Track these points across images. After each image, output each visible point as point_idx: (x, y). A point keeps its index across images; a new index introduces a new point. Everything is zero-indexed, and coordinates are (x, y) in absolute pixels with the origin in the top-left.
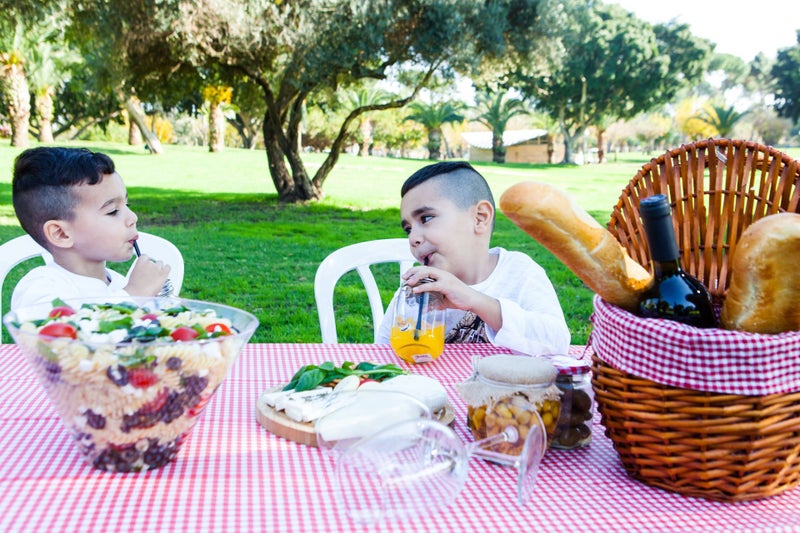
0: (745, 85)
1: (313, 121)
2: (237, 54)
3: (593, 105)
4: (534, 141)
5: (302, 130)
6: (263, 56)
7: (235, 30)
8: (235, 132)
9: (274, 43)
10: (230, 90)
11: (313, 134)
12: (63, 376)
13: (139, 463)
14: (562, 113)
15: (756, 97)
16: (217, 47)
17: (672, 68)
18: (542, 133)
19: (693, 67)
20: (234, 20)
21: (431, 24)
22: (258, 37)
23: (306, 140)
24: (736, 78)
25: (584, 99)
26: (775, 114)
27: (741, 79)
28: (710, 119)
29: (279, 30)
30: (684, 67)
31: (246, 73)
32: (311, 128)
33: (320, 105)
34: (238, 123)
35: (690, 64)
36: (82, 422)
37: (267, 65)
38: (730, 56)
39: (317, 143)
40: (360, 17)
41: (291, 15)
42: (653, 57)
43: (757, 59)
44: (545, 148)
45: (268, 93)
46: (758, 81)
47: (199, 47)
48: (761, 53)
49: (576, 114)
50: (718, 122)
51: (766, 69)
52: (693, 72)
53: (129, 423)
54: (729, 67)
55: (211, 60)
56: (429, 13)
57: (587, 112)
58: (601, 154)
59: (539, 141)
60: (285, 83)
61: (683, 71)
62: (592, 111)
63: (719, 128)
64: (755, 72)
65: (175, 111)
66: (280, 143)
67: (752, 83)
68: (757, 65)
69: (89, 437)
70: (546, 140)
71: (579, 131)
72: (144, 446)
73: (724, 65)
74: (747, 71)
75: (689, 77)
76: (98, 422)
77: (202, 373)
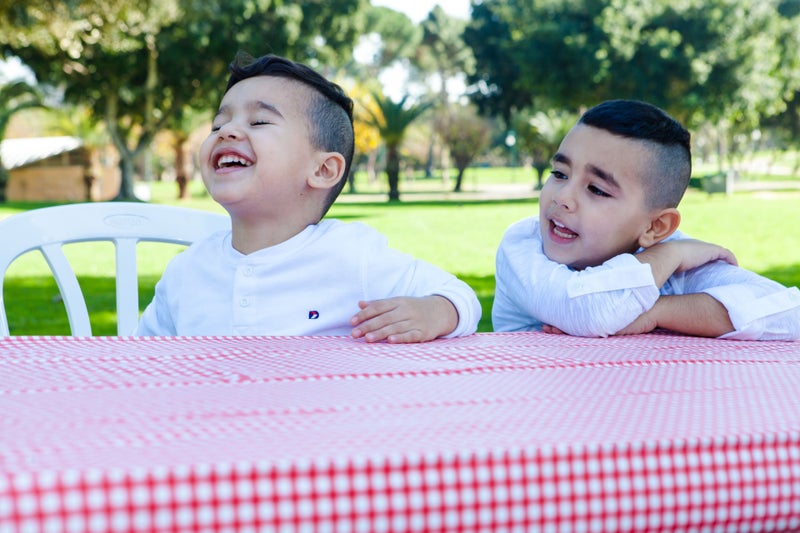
0: (415, 61)
3: (168, 92)
4: (55, 160)
14: (112, 108)
15: (434, 82)
17: (306, 28)
18: (72, 144)
19: (339, 27)
24: (401, 48)
25: (152, 80)
26: (474, 109)
27: (408, 51)
28: (369, 119)
30: (326, 28)
35: (336, 21)
38: (389, 11)
42: (272, 8)
43: (432, 17)
44: (77, 172)
46: (436, 53)
48: (437, 7)
49: (136, 109)
50: (383, 122)
51: (450, 32)
52: (340, 37)
54: (390, 29)
57: (158, 105)
58: (182, 181)
59: (66, 160)
61: (323, 34)
62: (167, 103)
63: (384, 133)
64: (430, 38)
67: (427, 58)
68: (432, 27)
70: (79, 157)
71: (145, 139)
73: (380, 26)
74: (418, 36)
75: (332, 43)
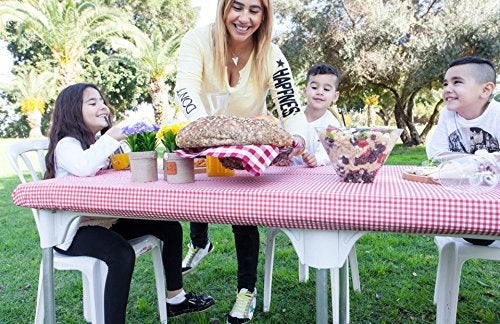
1: (419, 110)
2: (381, 78)
5: (414, 115)
6: (393, 78)
7: (379, 67)
8: (380, 118)
9: (399, 70)
10: (378, 96)
11: (420, 117)
12: (335, 143)
13: (360, 179)
16: (372, 76)
20: (379, 62)
21: (483, 49)
22: (391, 69)
23: (416, 120)
29: (401, 64)
31: (386, 87)
32: (418, 114)
33: (423, 101)
34: (381, 113)
36: (340, 162)
37: (395, 82)
39: (421, 121)
40: (442, 52)
41: (406, 57)
45: (397, 95)
47: (363, 77)
53: (358, 162)
55: (370, 82)
56: (481, 45)
60: (404, 90)
65: (352, 111)
66: (404, 118)
69: (343, 168)
72: (362, 172)
76: (346, 161)
77: (383, 143)
